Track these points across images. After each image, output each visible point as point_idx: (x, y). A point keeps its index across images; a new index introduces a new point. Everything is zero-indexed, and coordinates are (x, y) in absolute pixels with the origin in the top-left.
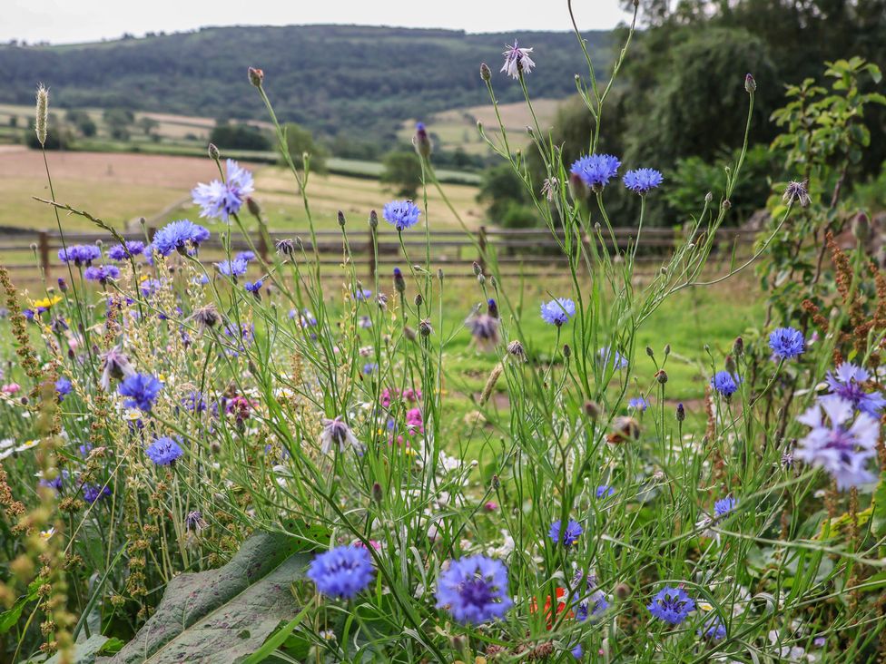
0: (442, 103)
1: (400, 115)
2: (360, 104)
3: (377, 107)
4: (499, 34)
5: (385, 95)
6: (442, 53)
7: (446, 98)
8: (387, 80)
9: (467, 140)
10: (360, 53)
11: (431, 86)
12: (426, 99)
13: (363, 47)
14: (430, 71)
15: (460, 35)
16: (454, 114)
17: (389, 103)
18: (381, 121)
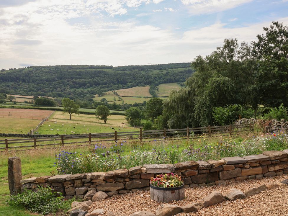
0: (107, 89)
1: (93, 93)
2: (80, 90)
3: (86, 91)
4: (123, 67)
5: (88, 87)
6: (106, 74)
7: (108, 87)
8: (89, 82)
9: (115, 100)
10: (79, 74)
11: (103, 84)
12: (101, 88)
13: (81, 72)
14: (102, 79)
15: (111, 67)
16: (110, 92)
17: (89, 89)
18: (87, 95)
